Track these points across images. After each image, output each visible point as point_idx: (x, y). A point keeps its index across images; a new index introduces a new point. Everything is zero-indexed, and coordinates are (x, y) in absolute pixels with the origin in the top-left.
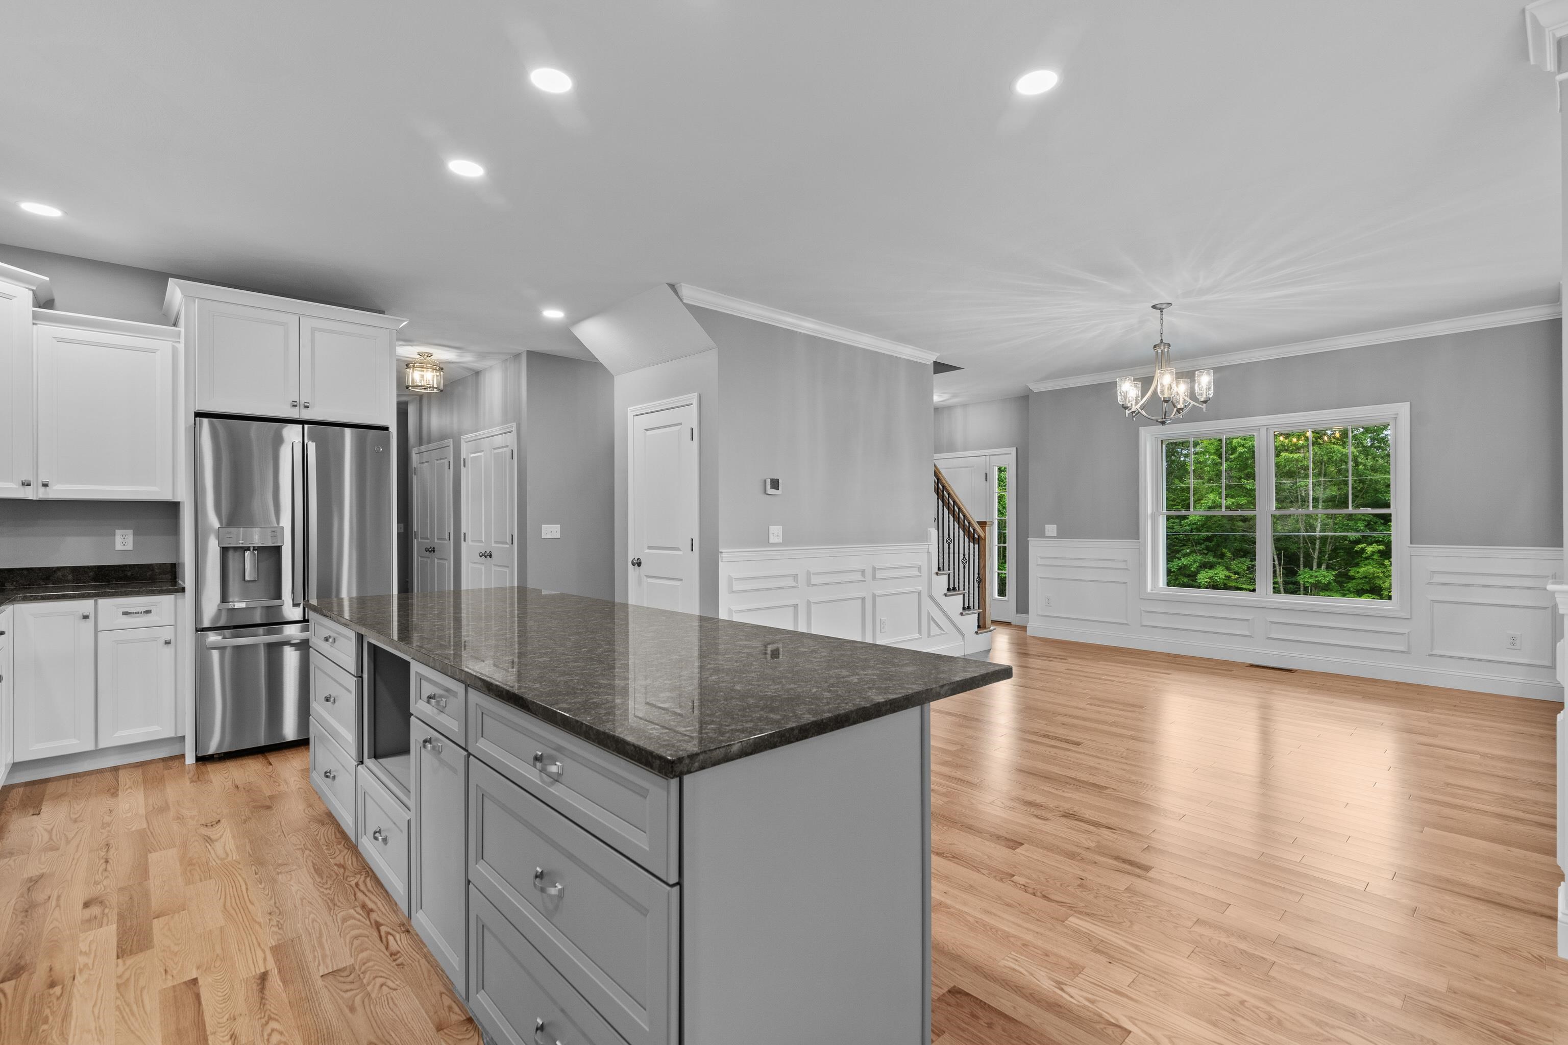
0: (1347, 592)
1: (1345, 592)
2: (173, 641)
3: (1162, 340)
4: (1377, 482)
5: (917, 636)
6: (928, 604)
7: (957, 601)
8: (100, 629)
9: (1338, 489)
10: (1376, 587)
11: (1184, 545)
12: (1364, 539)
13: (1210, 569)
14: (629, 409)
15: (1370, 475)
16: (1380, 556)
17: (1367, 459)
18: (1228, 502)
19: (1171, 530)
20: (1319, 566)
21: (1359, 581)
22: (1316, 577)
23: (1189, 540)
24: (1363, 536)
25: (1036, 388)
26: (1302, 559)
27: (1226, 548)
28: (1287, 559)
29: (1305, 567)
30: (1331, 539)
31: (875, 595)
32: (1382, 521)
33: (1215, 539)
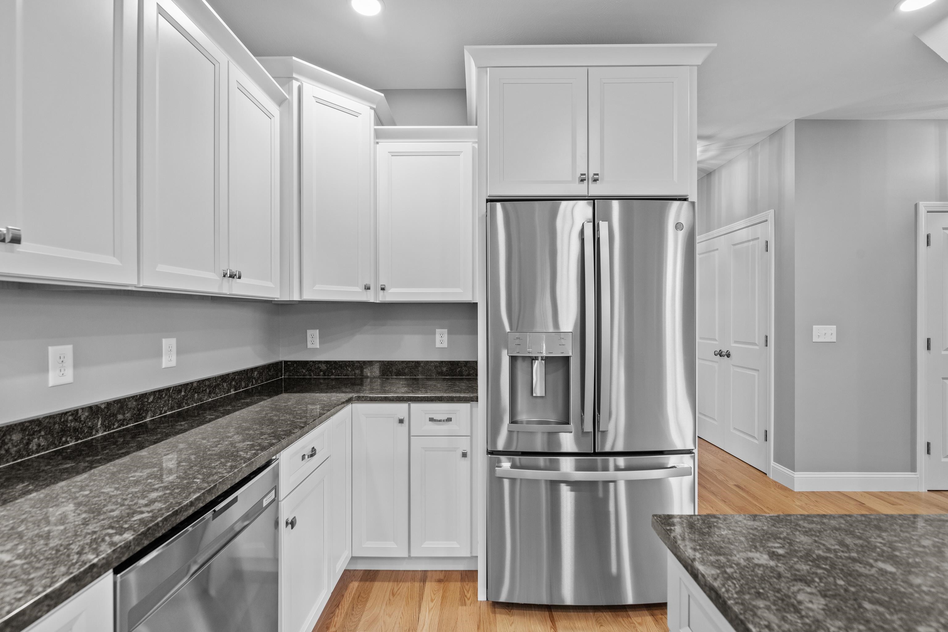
2: (469, 454)
8: (412, 434)
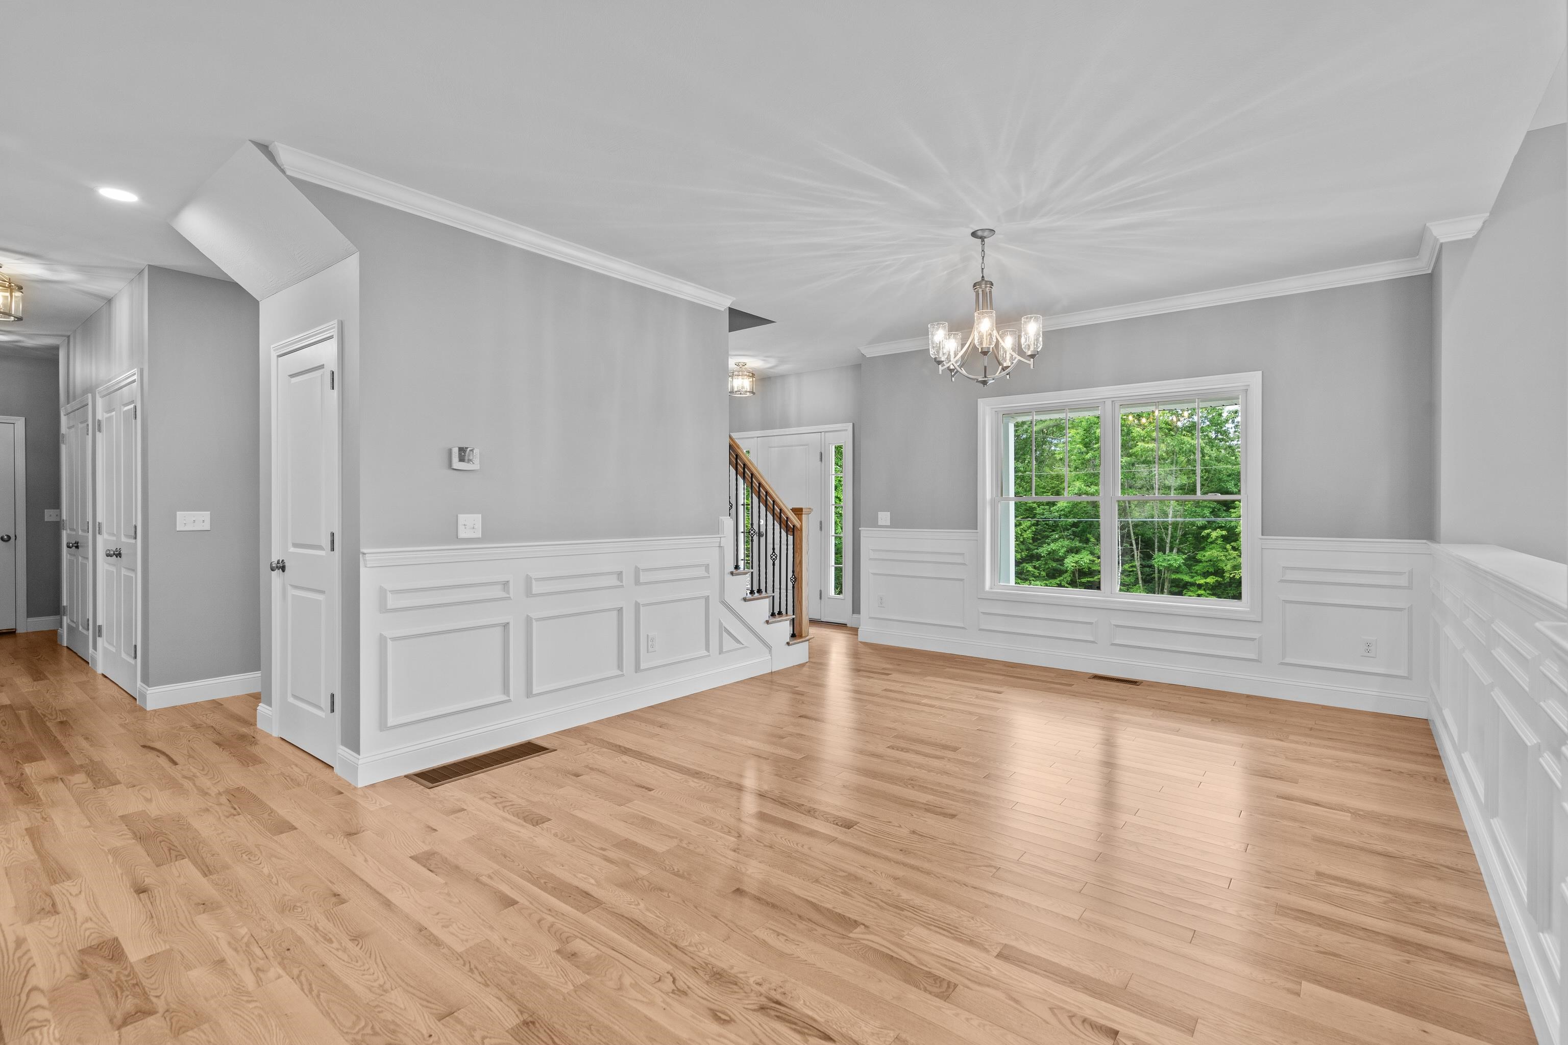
0: (1195, 575)
1: (1193, 574)
3: (983, 277)
4: (1220, 471)
5: (705, 653)
6: (719, 613)
7: (763, 606)
9: (1188, 478)
10: (1219, 569)
11: (1054, 531)
12: (1210, 525)
13: (1076, 554)
14: (272, 346)
15: (1215, 465)
16: (1223, 541)
17: (1212, 450)
18: (1092, 490)
19: (1042, 516)
20: (1171, 550)
21: (1205, 564)
22: (1169, 560)
23: (1058, 526)
24: (1209, 522)
25: (871, 352)
26: (1156, 544)
27: (1090, 534)
28: (1143, 544)
29: (1159, 551)
30: (1182, 524)
31: (639, 604)
32: (1225, 508)
33: (1081, 525)
